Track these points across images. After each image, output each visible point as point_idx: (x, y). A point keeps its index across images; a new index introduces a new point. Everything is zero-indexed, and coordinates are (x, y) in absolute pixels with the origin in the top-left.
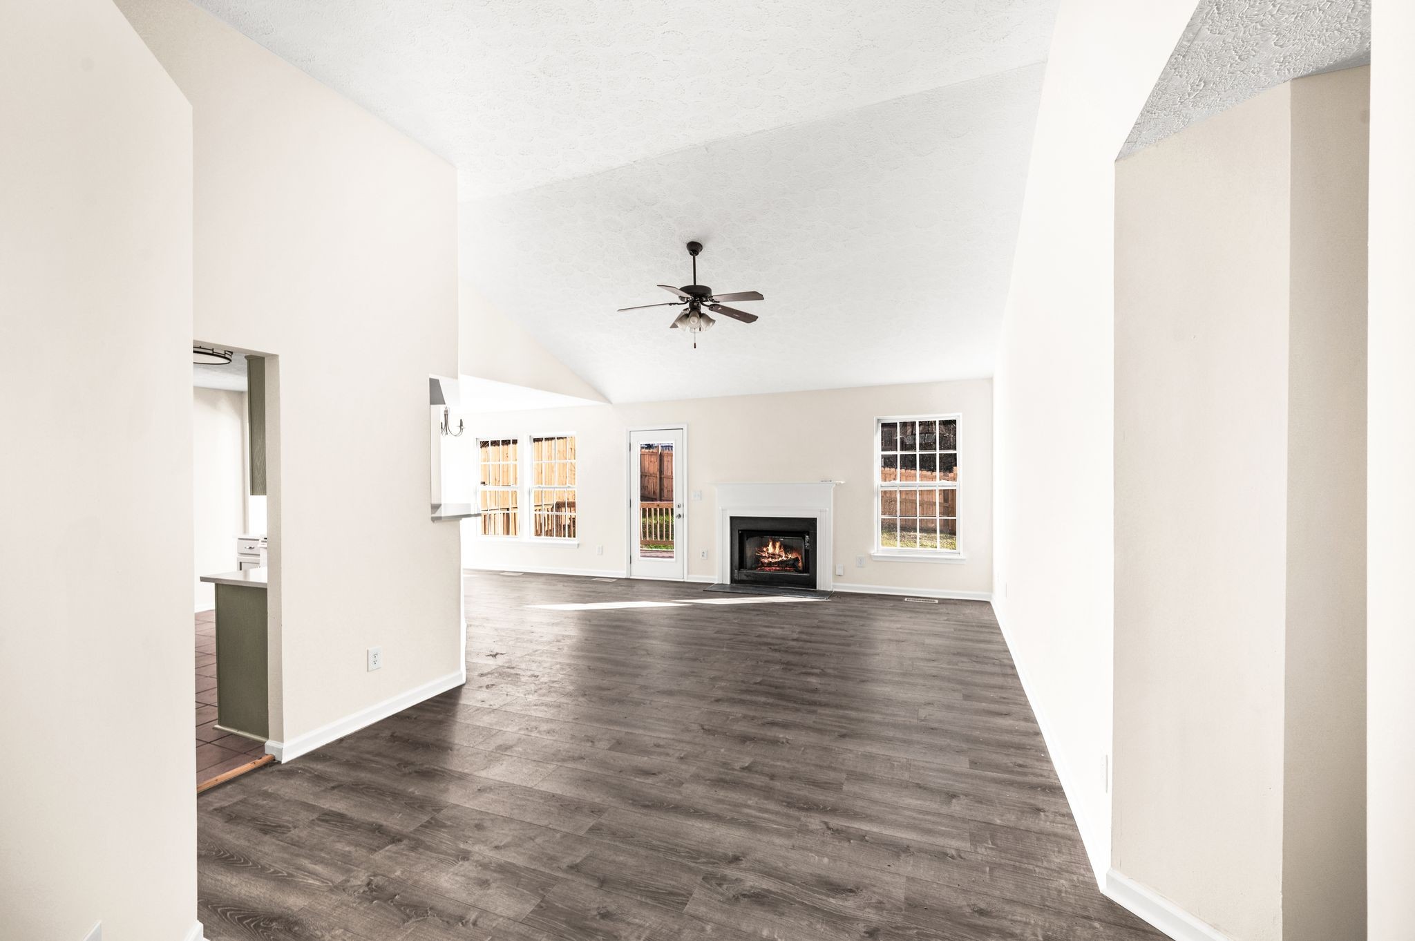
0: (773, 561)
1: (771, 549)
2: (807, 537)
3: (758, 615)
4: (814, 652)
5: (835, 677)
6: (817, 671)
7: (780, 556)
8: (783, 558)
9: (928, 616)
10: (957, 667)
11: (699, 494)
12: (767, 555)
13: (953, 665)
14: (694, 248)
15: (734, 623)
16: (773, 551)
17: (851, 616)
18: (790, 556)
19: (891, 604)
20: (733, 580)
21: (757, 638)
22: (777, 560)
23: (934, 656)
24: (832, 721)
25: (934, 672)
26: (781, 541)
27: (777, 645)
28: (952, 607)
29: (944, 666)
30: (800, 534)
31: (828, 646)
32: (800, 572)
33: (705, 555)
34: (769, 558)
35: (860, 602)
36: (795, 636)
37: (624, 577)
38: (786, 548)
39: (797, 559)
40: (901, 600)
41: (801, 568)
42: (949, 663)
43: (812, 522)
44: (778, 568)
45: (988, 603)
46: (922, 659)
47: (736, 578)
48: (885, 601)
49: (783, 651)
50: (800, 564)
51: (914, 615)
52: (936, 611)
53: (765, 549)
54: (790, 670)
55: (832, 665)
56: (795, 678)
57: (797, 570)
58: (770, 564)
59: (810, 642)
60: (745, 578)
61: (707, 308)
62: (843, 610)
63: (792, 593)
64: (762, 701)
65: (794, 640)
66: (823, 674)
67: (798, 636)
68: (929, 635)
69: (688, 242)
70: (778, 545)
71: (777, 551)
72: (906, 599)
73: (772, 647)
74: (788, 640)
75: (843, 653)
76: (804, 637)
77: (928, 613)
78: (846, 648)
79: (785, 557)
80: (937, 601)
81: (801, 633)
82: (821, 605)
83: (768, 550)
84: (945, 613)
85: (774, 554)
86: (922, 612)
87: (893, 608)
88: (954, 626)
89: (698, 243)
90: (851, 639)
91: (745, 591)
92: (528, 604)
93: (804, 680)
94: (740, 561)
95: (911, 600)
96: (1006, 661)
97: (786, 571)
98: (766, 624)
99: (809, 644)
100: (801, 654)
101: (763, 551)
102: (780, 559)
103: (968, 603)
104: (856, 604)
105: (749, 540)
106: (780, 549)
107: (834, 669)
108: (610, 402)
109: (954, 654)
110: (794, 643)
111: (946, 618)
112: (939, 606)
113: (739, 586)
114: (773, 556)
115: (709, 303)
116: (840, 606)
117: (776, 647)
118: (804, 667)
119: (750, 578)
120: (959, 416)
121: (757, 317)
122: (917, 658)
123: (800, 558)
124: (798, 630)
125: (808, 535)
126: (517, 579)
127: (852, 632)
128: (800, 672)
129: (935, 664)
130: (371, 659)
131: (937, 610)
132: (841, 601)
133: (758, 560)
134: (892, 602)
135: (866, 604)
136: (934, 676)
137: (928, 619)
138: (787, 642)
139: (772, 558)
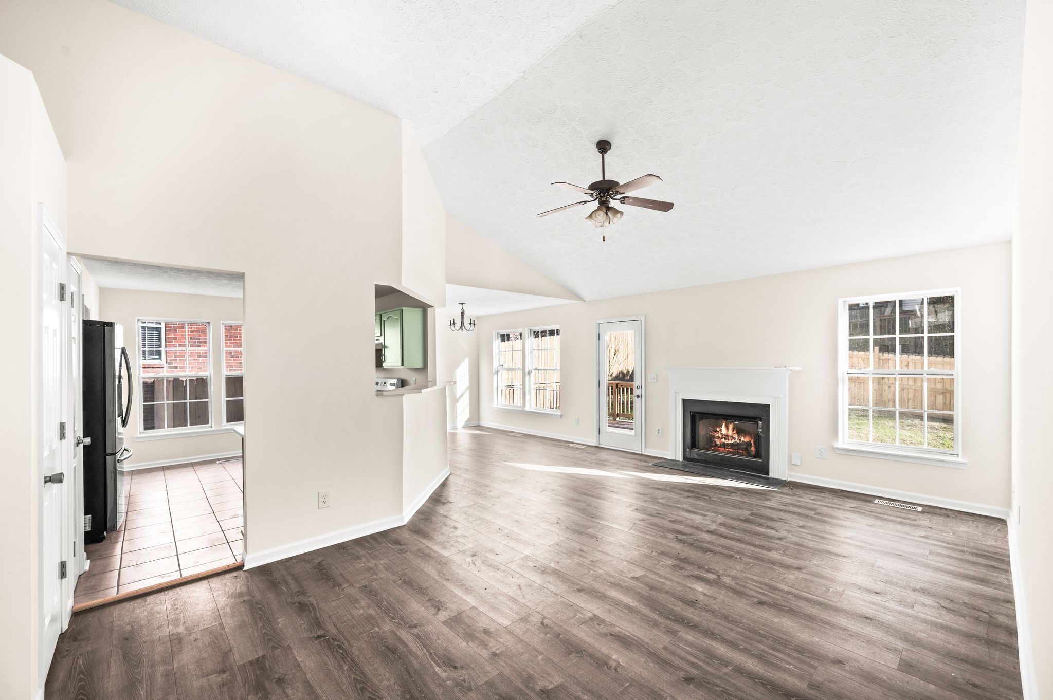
0: (726, 442)
1: (724, 431)
2: (761, 422)
3: (689, 497)
4: (722, 551)
5: (730, 588)
6: (711, 576)
7: (733, 438)
8: (736, 440)
9: (898, 527)
10: (909, 611)
11: (655, 377)
12: (720, 436)
13: (905, 606)
14: (603, 146)
15: (658, 503)
16: (726, 432)
17: (794, 513)
18: (743, 439)
19: (853, 504)
20: (685, 458)
21: (671, 524)
22: (730, 442)
23: (879, 587)
24: (688, 652)
25: (869, 611)
26: (734, 424)
27: (686, 534)
28: (941, 520)
29: (892, 605)
30: (754, 419)
31: (743, 546)
32: (754, 457)
33: (660, 432)
34: (722, 438)
35: (813, 497)
36: (713, 527)
37: (594, 445)
38: (740, 431)
39: (749, 444)
40: (870, 501)
41: (753, 453)
42: (901, 602)
43: (766, 408)
44: (731, 450)
45: (1003, 522)
46: (860, 588)
47: (688, 456)
48: (846, 499)
49: (688, 543)
50: (753, 449)
51: (879, 523)
52: (915, 523)
53: (718, 430)
54: (681, 569)
55: (733, 573)
56: (679, 580)
57: (749, 455)
58: (724, 445)
59: (726, 537)
60: (696, 457)
61: (618, 202)
62: (786, 505)
63: (738, 478)
64: (625, 601)
65: (708, 532)
66: (717, 583)
67: (715, 528)
68: (887, 553)
69: (597, 142)
70: (731, 426)
71: (730, 433)
72: (876, 501)
73: (680, 537)
74: (702, 531)
75: (757, 558)
76: (723, 530)
77: (901, 523)
78: (765, 552)
79: (738, 439)
80: (920, 509)
81: (722, 524)
82: (765, 495)
83: (721, 430)
84: (925, 527)
85: (727, 436)
86: (892, 521)
87: (854, 510)
88: (932, 548)
89: (607, 141)
90: (777, 541)
91: (691, 470)
92: (505, 461)
93: (689, 585)
94: (692, 441)
95: (883, 502)
96: (1002, 619)
97: (739, 454)
98: (690, 509)
99: (723, 539)
100: (706, 550)
101: (716, 431)
102: (733, 441)
103: (969, 518)
104: (807, 499)
105: (701, 422)
106: (733, 431)
107: (734, 578)
108: (582, 300)
109: (914, 590)
110: (706, 537)
111: (923, 534)
112: (921, 516)
113: (690, 464)
114: (726, 437)
115: (619, 197)
116: (786, 499)
117: (684, 537)
118: (700, 567)
119: (700, 458)
120: (958, 291)
121: (673, 204)
122: (855, 585)
123: (752, 442)
124: (721, 519)
125: (761, 421)
126: (518, 439)
127: (783, 533)
128: (690, 573)
129: (877, 599)
130: (321, 499)
131: (916, 520)
132: (791, 493)
133: (711, 440)
134: (856, 502)
135: (821, 501)
136: (867, 618)
137: (897, 531)
138: (700, 533)
139: (725, 439)
